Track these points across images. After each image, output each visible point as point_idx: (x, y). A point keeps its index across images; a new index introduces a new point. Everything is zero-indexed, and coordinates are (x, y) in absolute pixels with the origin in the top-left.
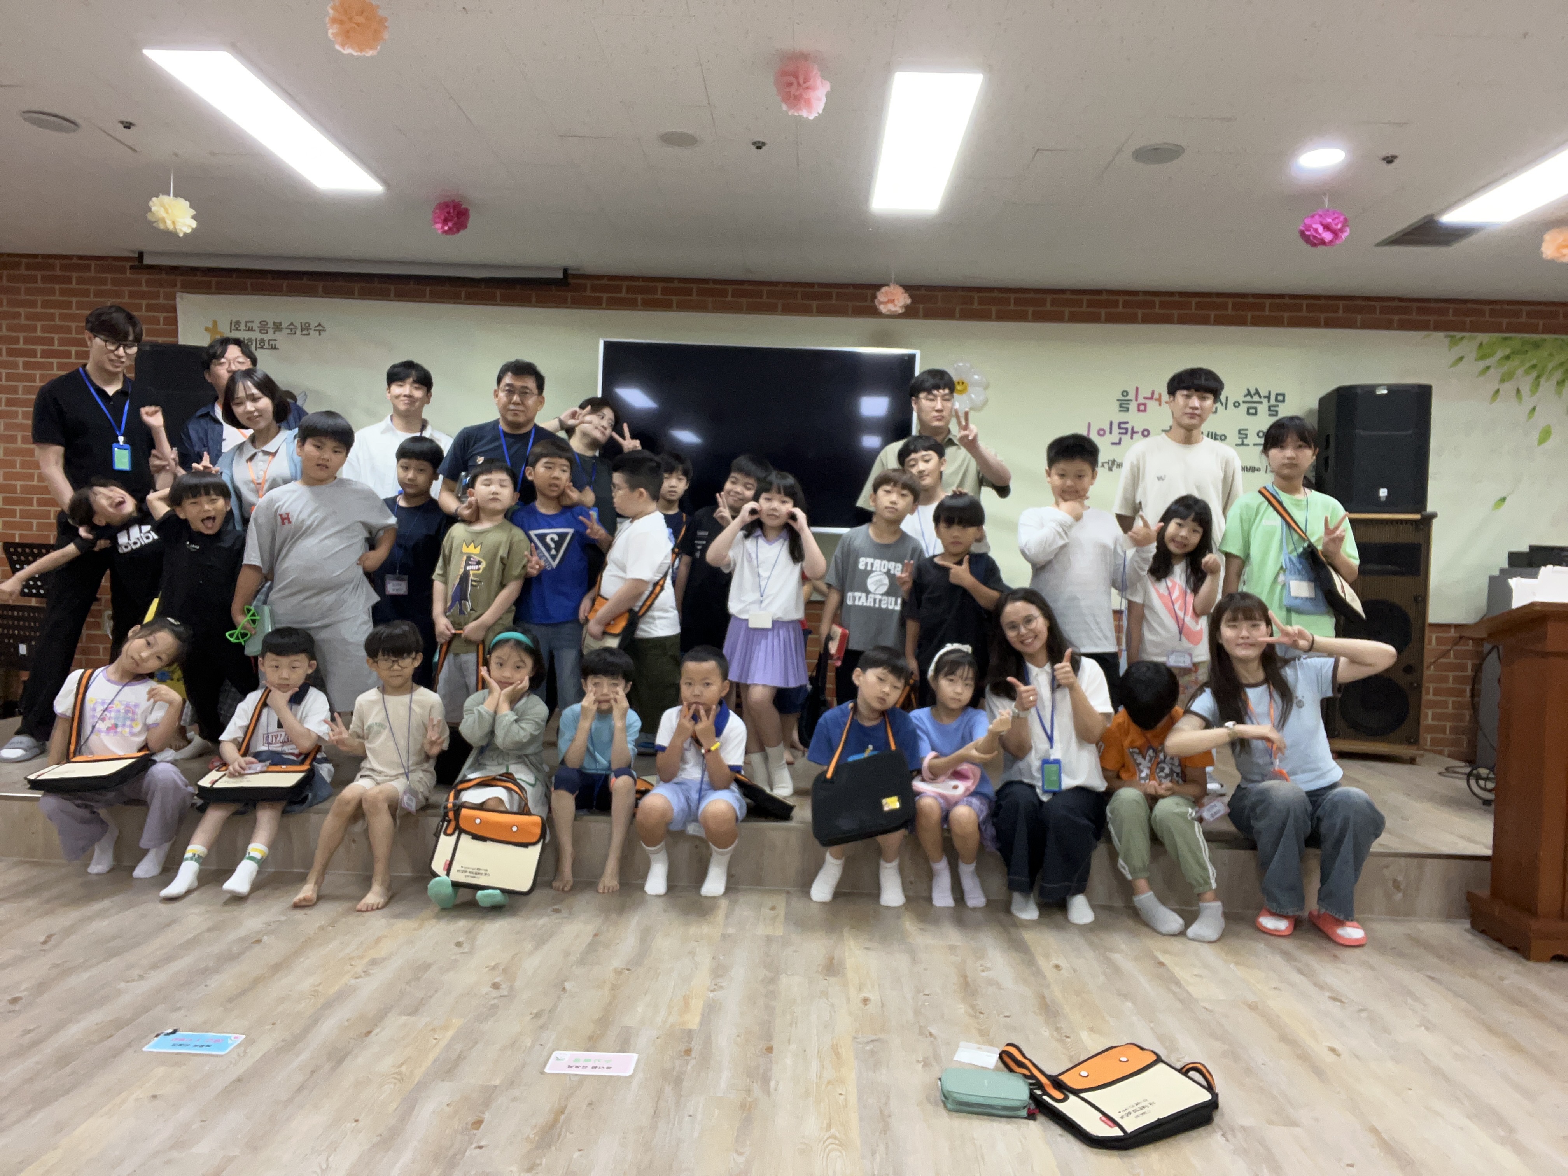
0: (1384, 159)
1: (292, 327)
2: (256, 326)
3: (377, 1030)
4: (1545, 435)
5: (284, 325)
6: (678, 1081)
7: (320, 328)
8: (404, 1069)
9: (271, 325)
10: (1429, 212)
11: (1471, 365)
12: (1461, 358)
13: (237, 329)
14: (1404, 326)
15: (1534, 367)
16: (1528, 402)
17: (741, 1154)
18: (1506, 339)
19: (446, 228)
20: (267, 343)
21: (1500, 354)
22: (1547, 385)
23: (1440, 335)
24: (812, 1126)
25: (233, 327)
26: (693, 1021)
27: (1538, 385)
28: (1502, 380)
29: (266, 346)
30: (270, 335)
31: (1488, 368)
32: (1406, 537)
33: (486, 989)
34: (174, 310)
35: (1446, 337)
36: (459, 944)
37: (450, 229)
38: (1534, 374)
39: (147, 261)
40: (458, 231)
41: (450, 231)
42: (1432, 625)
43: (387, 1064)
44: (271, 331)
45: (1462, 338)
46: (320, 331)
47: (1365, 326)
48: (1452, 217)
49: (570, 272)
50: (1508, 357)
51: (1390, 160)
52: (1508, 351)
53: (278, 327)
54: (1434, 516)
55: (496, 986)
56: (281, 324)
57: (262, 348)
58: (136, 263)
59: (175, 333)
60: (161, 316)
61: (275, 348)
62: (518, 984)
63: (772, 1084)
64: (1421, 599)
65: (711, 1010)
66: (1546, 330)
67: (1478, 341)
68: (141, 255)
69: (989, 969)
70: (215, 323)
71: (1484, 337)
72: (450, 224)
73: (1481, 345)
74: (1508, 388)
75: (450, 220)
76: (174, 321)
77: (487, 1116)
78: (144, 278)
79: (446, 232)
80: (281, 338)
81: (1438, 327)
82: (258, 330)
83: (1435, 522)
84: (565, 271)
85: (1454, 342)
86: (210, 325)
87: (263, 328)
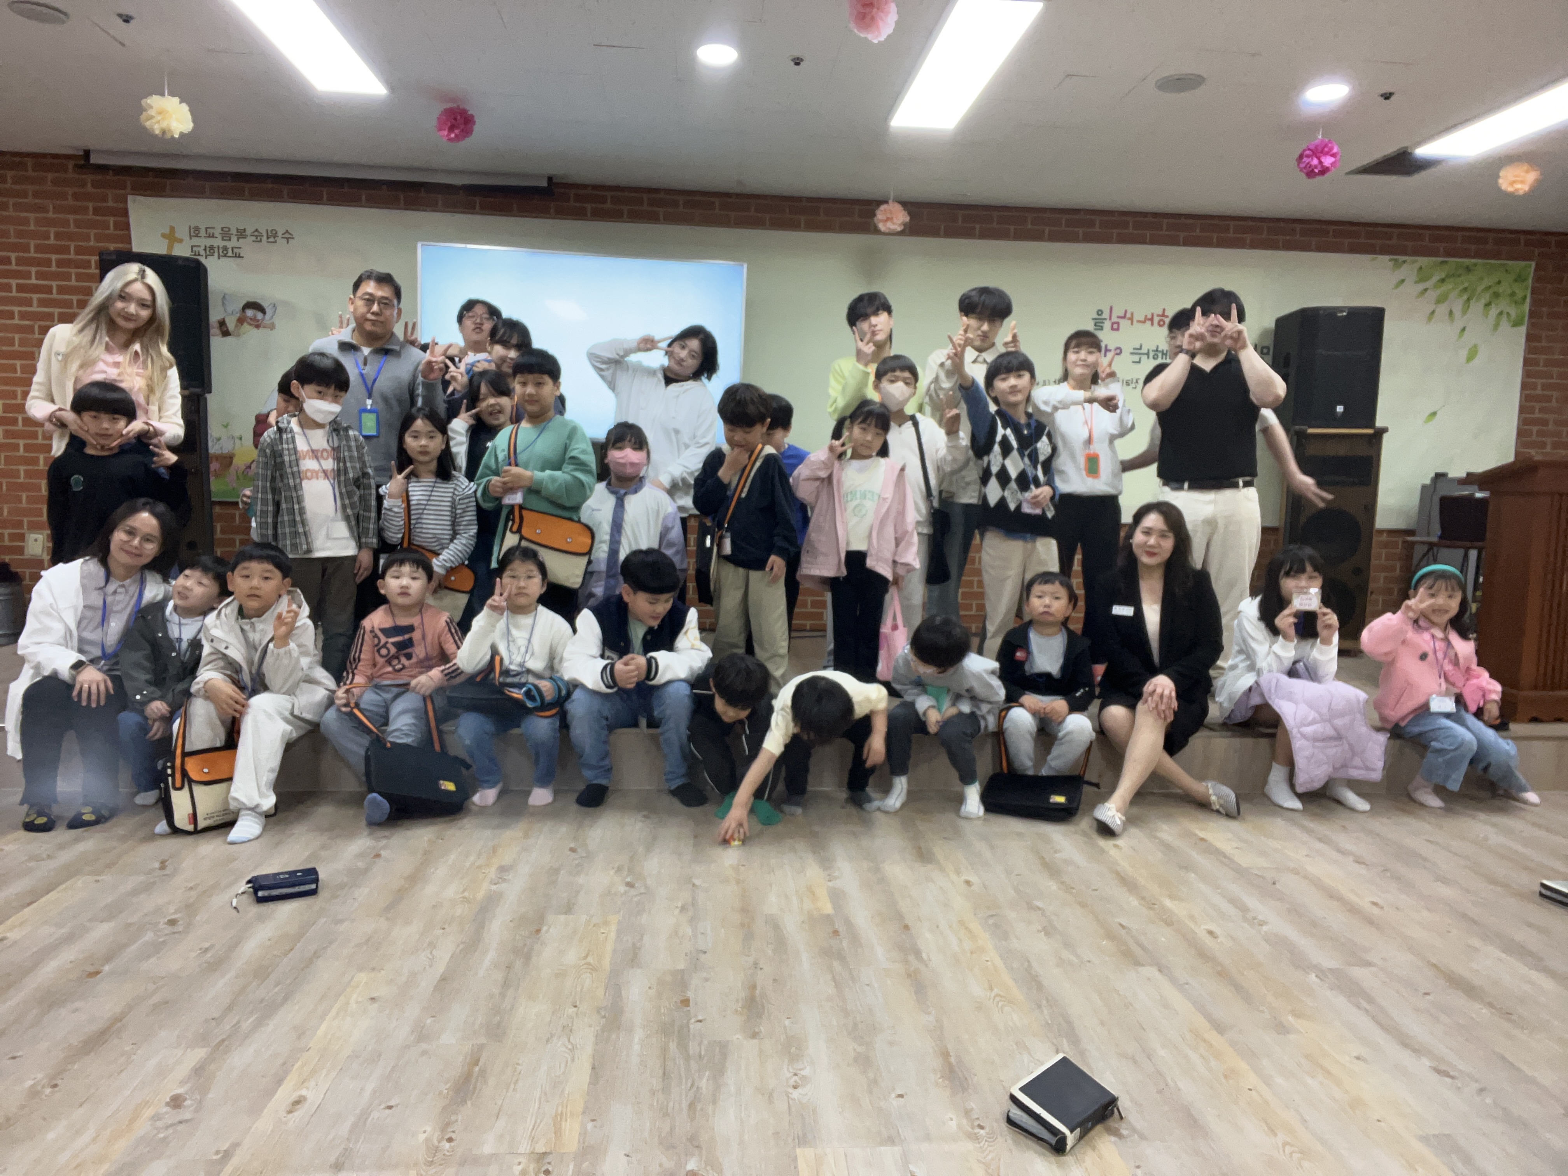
0: (1382, 95)
1: (256, 233)
2: (217, 232)
3: (545, 928)
4: (1472, 354)
5: (248, 232)
6: (841, 957)
7: (287, 235)
8: (590, 959)
9: (234, 231)
10: (1406, 145)
11: (1411, 288)
12: (1403, 281)
13: (197, 236)
14: (1354, 249)
15: (1465, 289)
16: (1459, 324)
17: (929, 1013)
18: (1443, 262)
19: (453, 135)
20: (230, 250)
21: (1436, 278)
22: (1477, 307)
23: (1386, 258)
24: (977, 990)
25: (192, 234)
26: (828, 908)
27: (1469, 306)
28: (1439, 301)
29: (230, 254)
30: (234, 242)
31: (1426, 290)
32: (1361, 451)
33: (622, 889)
34: (125, 213)
35: (1391, 260)
36: (573, 850)
37: (456, 136)
38: (1465, 297)
39: (94, 160)
40: (465, 137)
41: (458, 138)
42: (1381, 532)
43: (572, 956)
44: (234, 238)
45: (1404, 262)
46: (288, 239)
47: (1320, 249)
48: (1423, 151)
49: (554, 180)
50: (1443, 281)
51: (1387, 96)
52: (1443, 275)
53: (241, 234)
54: (1384, 430)
55: (630, 885)
56: (245, 230)
57: (225, 256)
58: (82, 162)
59: (128, 240)
60: (112, 220)
61: (239, 257)
62: (649, 882)
63: (924, 956)
64: (1370, 508)
65: (837, 896)
66: (1478, 255)
67: (1417, 265)
68: (87, 153)
69: (1060, 851)
70: (172, 229)
71: (1423, 261)
72: (457, 131)
73: (1421, 268)
74: (1442, 309)
75: (457, 128)
76: (126, 227)
77: (690, 994)
78: (89, 178)
79: (450, 140)
80: (246, 246)
81: (1384, 251)
82: (220, 237)
83: (1386, 437)
84: (550, 179)
85: (1397, 265)
86: (167, 231)
87: (226, 234)
